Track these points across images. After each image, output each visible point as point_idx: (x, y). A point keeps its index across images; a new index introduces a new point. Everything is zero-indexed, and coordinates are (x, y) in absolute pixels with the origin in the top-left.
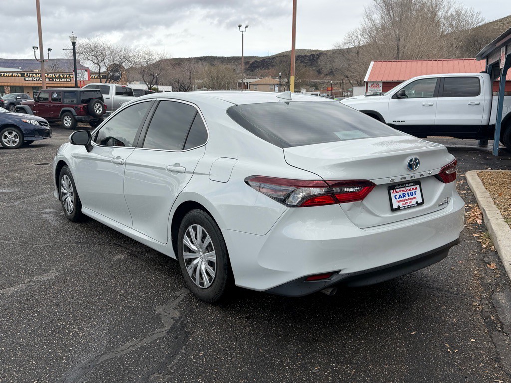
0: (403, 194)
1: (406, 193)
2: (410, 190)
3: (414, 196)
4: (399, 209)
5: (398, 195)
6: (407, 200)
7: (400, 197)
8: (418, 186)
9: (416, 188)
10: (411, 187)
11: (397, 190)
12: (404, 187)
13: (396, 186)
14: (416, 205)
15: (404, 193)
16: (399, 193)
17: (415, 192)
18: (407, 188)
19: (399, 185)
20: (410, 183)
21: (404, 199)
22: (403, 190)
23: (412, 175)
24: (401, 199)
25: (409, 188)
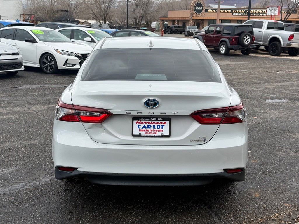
0: (148, 126)
1: (152, 125)
2: (157, 123)
3: (161, 129)
4: (139, 136)
5: (142, 125)
6: (152, 131)
7: (144, 127)
8: (168, 122)
9: (165, 123)
10: (159, 122)
11: (142, 121)
12: (150, 120)
13: (141, 118)
14: (161, 136)
15: (150, 125)
16: (144, 124)
17: (162, 126)
18: (153, 122)
19: (144, 118)
20: (158, 118)
21: (149, 129)
22: (149, 123)
23: (151, 112)
24: (144, 129)
25: (156, 122)
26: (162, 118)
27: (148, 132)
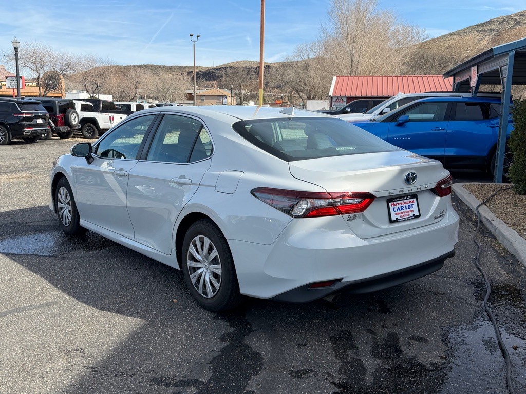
26: (411, 196)
27: (403, 215)
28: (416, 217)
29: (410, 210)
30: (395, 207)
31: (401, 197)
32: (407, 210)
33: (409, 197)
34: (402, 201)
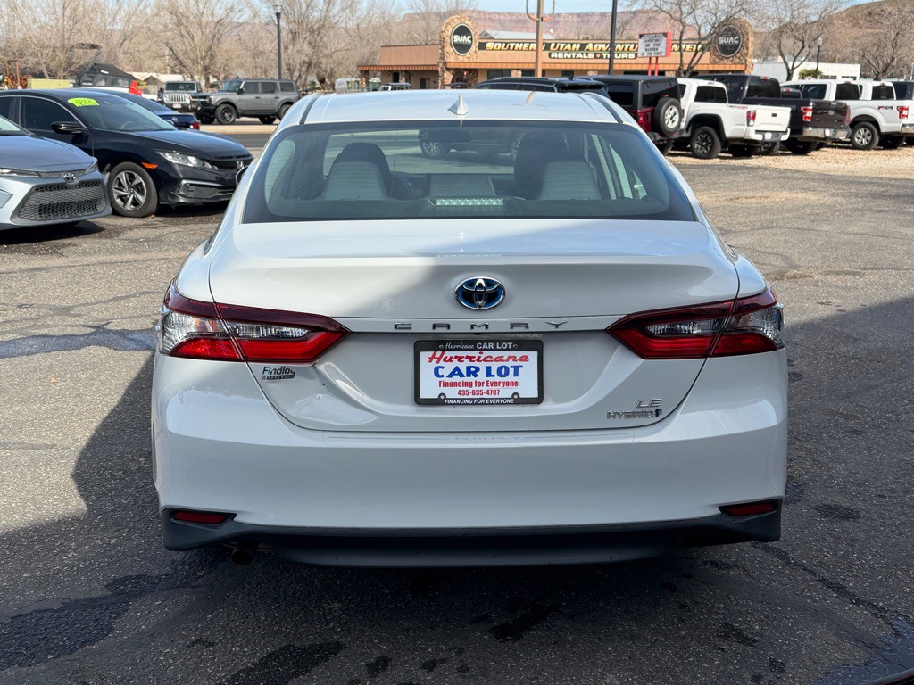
28: (519, 401)
29: (505, 379)
30: (442, 363)
31: (474, 342)
32: (491, 379)
33: (505, 345)
34: (476, 354)
